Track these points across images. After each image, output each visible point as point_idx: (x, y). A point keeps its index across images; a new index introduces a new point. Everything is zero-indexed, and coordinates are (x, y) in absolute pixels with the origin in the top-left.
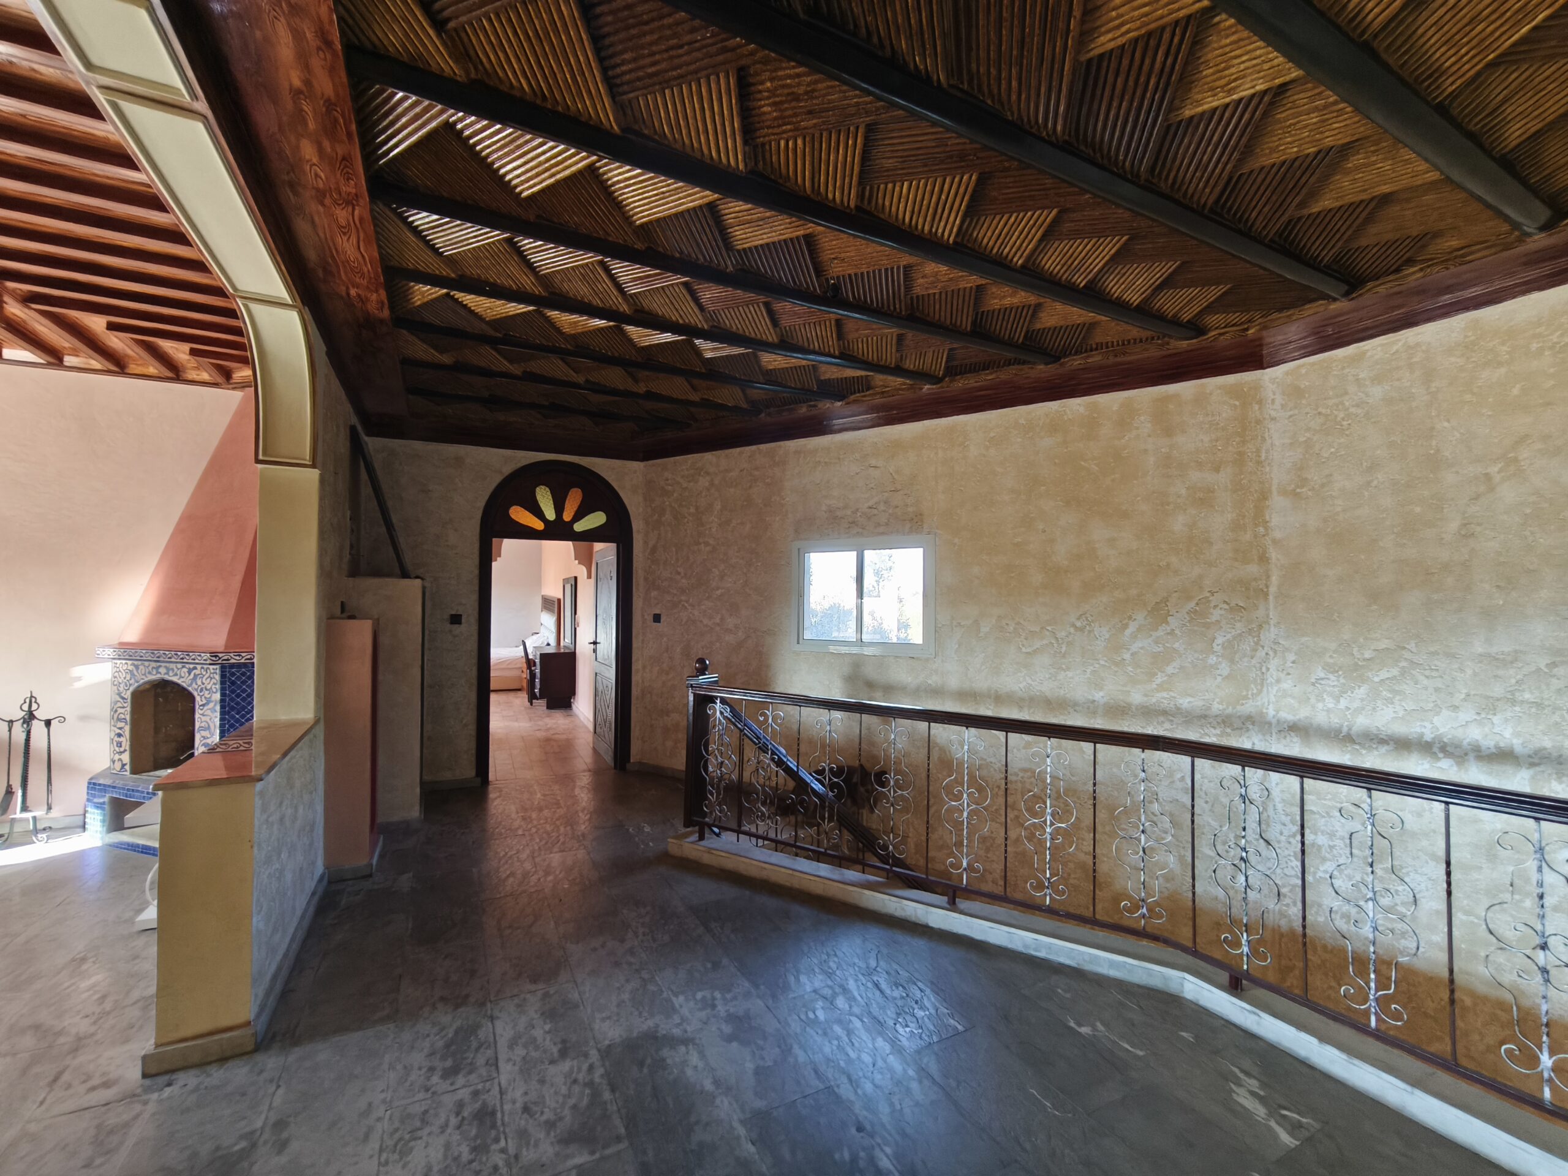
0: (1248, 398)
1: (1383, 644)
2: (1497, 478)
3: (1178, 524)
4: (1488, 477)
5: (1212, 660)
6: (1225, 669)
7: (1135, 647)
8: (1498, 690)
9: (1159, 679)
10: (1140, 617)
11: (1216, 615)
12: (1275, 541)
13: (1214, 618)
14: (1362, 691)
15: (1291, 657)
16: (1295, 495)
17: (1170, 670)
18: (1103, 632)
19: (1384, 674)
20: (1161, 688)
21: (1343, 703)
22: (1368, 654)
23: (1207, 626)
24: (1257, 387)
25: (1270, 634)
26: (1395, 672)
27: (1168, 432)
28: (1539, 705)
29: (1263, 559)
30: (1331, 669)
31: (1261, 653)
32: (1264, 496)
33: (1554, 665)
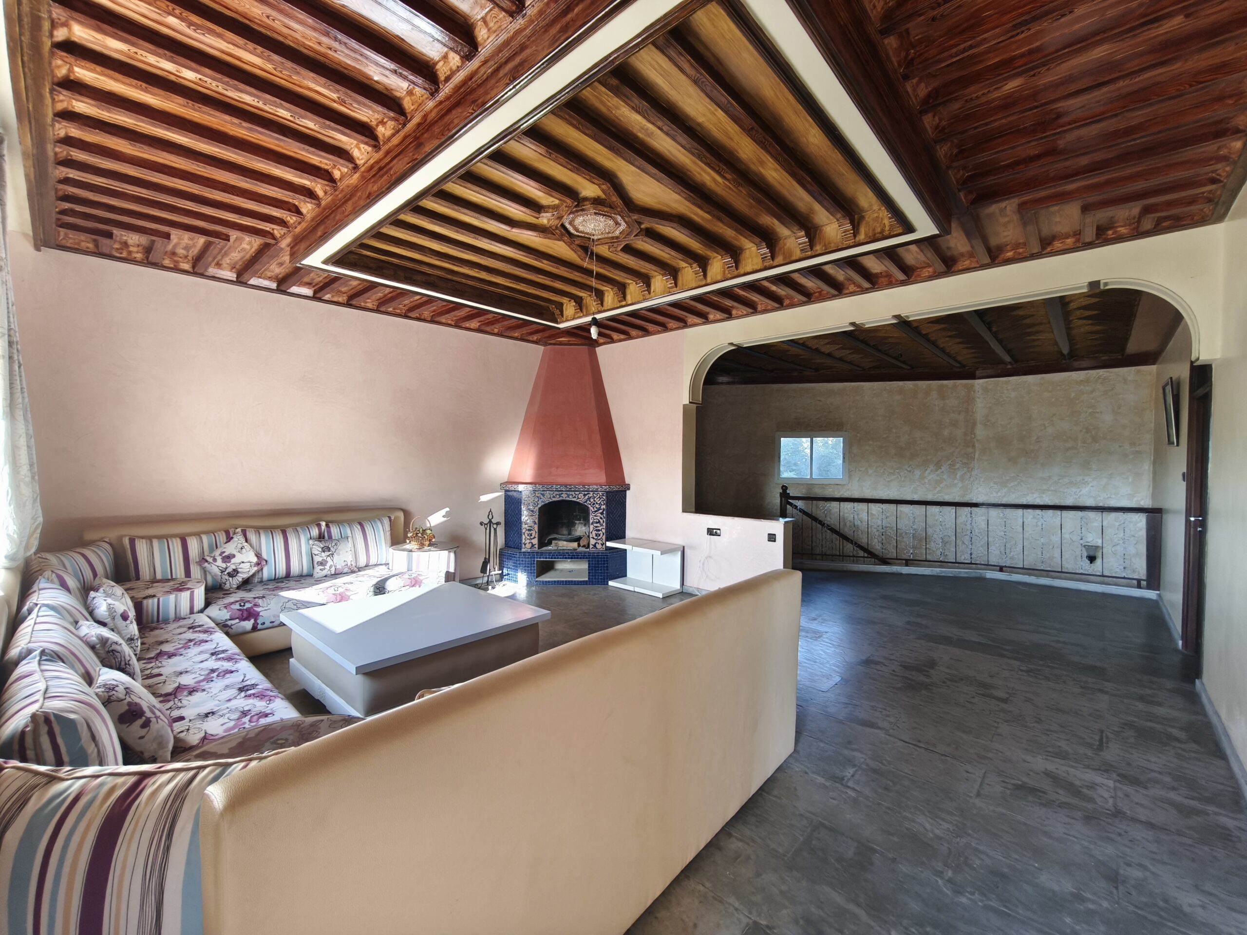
0: (970, 389)
1: (1013, 475)
2: (1047, 425)
3: (946, 433)
4: (1044, 425)
5: (956, 481)
6: (960, 485)
7: (929, 478)
8: (1045, 487)
9: (938, 489)
10: (932, 467)
11: (958, 466)
12: (977, 440)
13: (957, 467)
14: (1005, 490)
15: (982, 480)
16: (986, 425)
17: (942, 485)
18: (918, 473)
19: (1012, 484)
20: (938, 492)
21: (999, 494)
22: (1007, 478)
23: (955, 469)
24: (973, 386)
25: (975, 472)
26: (1016, 483)
27: (943, 398)
28: (1055, 491)
29: (974, 446)
30: (995, 483)
31: (972, 479)
32: (974, 424)
33: (1059, 479)
